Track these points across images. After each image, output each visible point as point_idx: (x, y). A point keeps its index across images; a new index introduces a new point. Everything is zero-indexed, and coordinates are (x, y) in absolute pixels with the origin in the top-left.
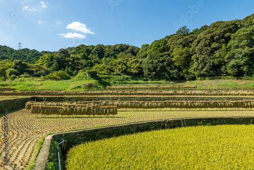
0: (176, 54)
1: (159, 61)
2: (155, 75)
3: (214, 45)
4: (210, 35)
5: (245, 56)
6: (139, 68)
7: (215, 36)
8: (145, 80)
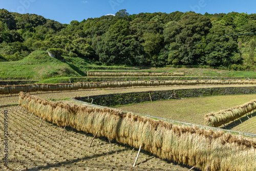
0: (148, 39)
1: (124, 44)
2: (114, 59)
3: (196, 36)
4: (192, 25)
5: (226, 49)
6: (89, 49)
7: (197, 27)
8: (98, 64)
